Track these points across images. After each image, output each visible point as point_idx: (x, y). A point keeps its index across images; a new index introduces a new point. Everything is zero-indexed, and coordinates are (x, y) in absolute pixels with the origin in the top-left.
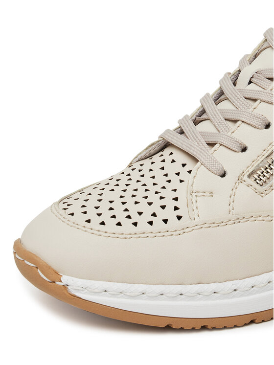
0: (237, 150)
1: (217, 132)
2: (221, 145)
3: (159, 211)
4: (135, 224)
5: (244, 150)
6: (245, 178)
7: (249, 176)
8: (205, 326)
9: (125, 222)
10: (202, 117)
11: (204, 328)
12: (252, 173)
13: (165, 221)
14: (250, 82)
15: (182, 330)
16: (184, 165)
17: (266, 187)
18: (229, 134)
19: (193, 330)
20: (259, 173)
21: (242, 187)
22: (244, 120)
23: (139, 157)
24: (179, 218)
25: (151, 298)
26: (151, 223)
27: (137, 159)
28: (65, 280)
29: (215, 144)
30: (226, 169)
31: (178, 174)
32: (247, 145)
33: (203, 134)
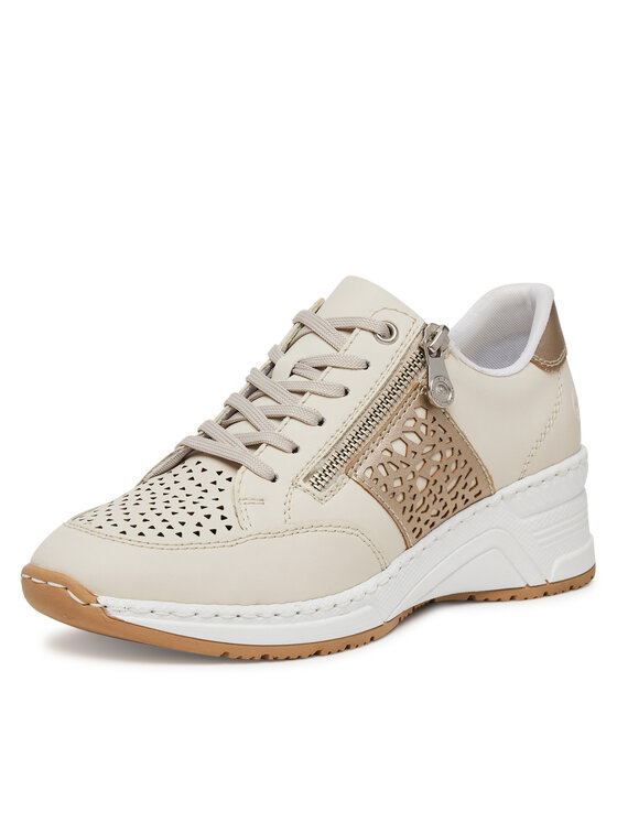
0: (287, 450)
1: (255, 431)
2: (268, 445)
3: (204, 521)
4: (180, 534)
5: (295, 450)
6: (301, 482)
7: (305, 480)
8: (265, 655)
9: (166, 532)
10: (231, 419)
11: (264, 658)
12: (308, 476)
13: (214, 531)
14: (292, 374)
15: (239, 660)
16: (219, 473)
17: (326, 492)
18: (276, 431)
19: (252, 660)
20: (316, 476)
21: (298, 493)
22: (292, 415)
23: (154, 471)
24: (229, 528)
25: (206, 619)
26: (197, 533)
27: (152, 474)
28: (103, 600)
29: (260, 445)
30: (276, 472)
31: (215, 483)
32: (298, 444)
33: (238, 436)
